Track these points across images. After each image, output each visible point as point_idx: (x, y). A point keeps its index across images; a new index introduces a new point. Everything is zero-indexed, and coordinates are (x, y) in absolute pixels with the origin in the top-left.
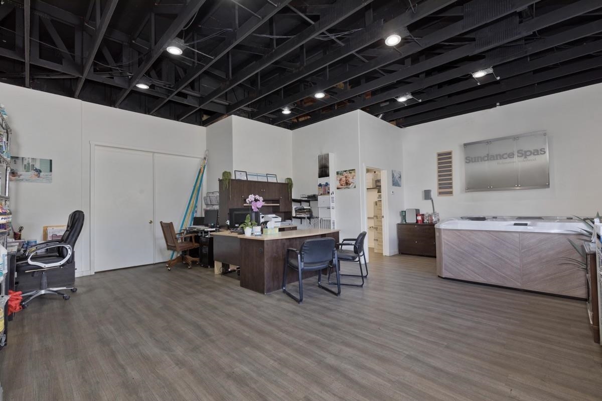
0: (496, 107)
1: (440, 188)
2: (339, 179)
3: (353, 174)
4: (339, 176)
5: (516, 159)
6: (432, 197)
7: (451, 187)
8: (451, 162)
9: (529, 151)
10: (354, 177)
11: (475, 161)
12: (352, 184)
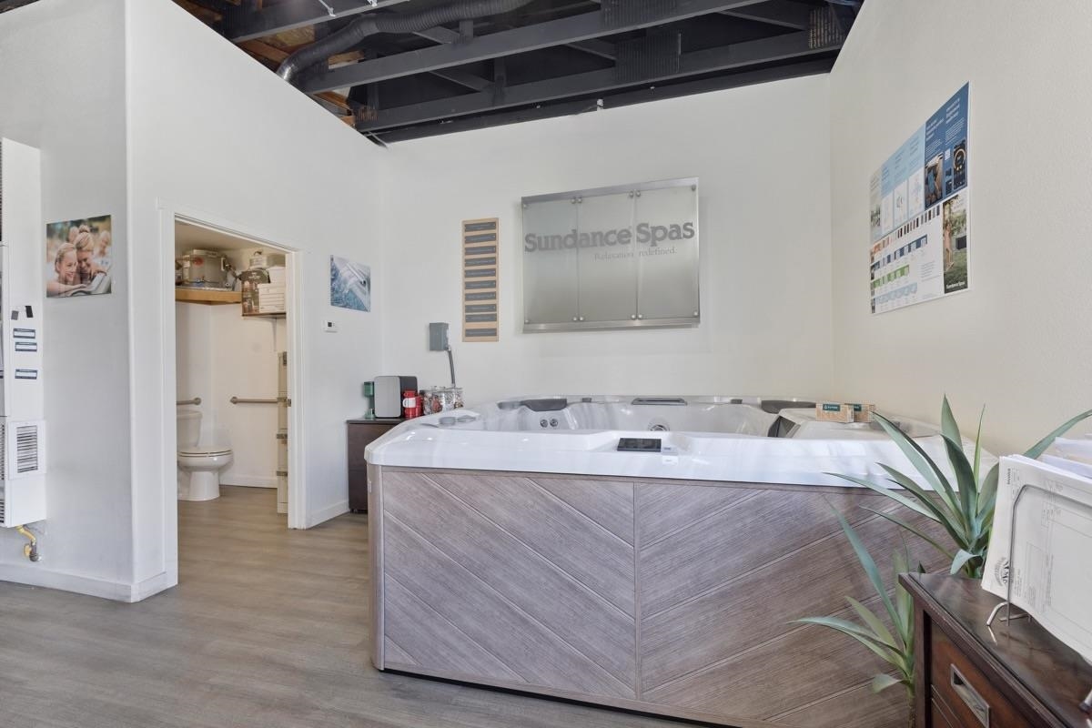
0: (595, 109)
1: (468, 319)
2: (55, 255)
3: (103, 234)
4: (57, 241)
5: (634, 247)
6: (450, 343)
7: (494, 318)
8: (493, 249)
9: (661, 228)
10: (107, 250)
11: (546, 248)
12: (99, 277)
